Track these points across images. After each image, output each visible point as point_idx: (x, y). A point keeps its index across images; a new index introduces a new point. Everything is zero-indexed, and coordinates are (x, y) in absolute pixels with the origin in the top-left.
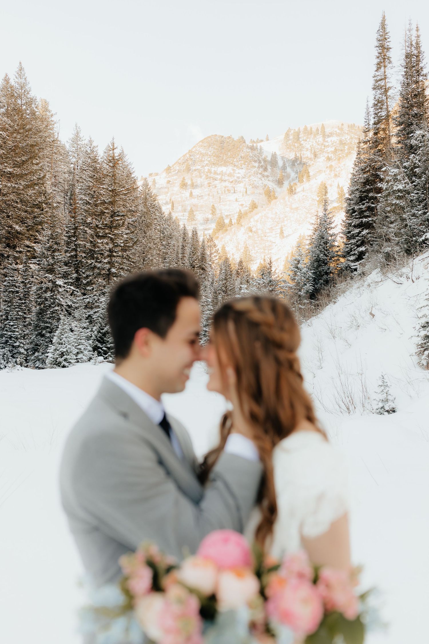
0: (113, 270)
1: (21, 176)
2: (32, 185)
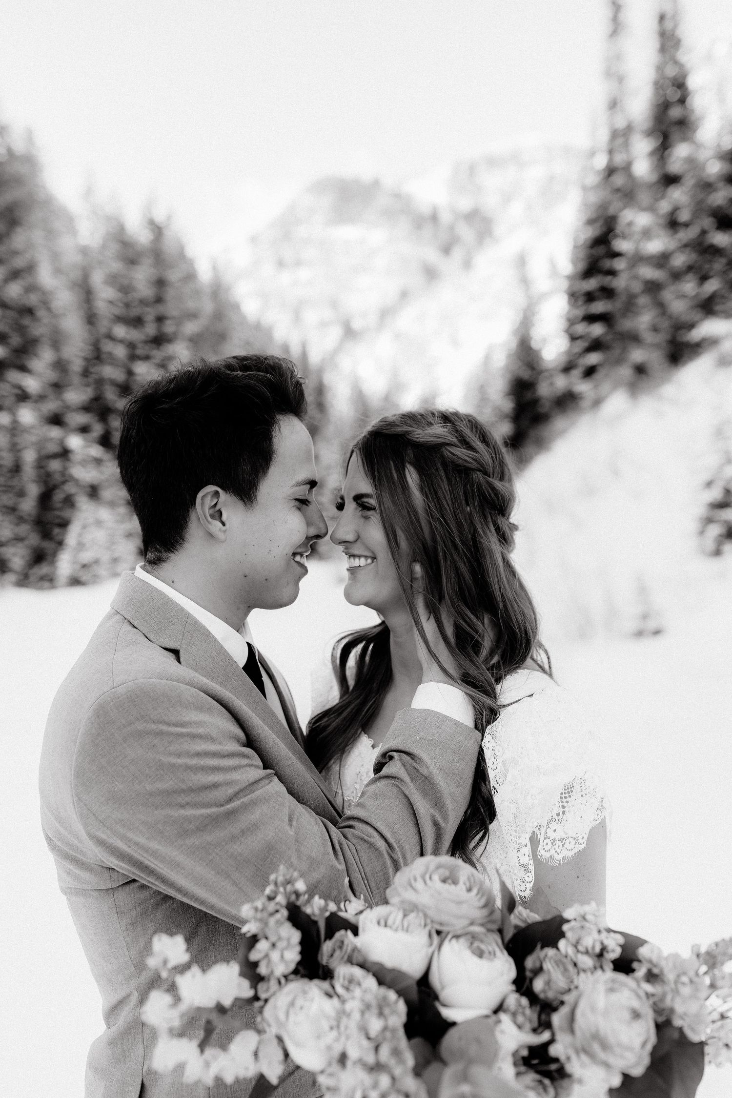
2: (15, 275)
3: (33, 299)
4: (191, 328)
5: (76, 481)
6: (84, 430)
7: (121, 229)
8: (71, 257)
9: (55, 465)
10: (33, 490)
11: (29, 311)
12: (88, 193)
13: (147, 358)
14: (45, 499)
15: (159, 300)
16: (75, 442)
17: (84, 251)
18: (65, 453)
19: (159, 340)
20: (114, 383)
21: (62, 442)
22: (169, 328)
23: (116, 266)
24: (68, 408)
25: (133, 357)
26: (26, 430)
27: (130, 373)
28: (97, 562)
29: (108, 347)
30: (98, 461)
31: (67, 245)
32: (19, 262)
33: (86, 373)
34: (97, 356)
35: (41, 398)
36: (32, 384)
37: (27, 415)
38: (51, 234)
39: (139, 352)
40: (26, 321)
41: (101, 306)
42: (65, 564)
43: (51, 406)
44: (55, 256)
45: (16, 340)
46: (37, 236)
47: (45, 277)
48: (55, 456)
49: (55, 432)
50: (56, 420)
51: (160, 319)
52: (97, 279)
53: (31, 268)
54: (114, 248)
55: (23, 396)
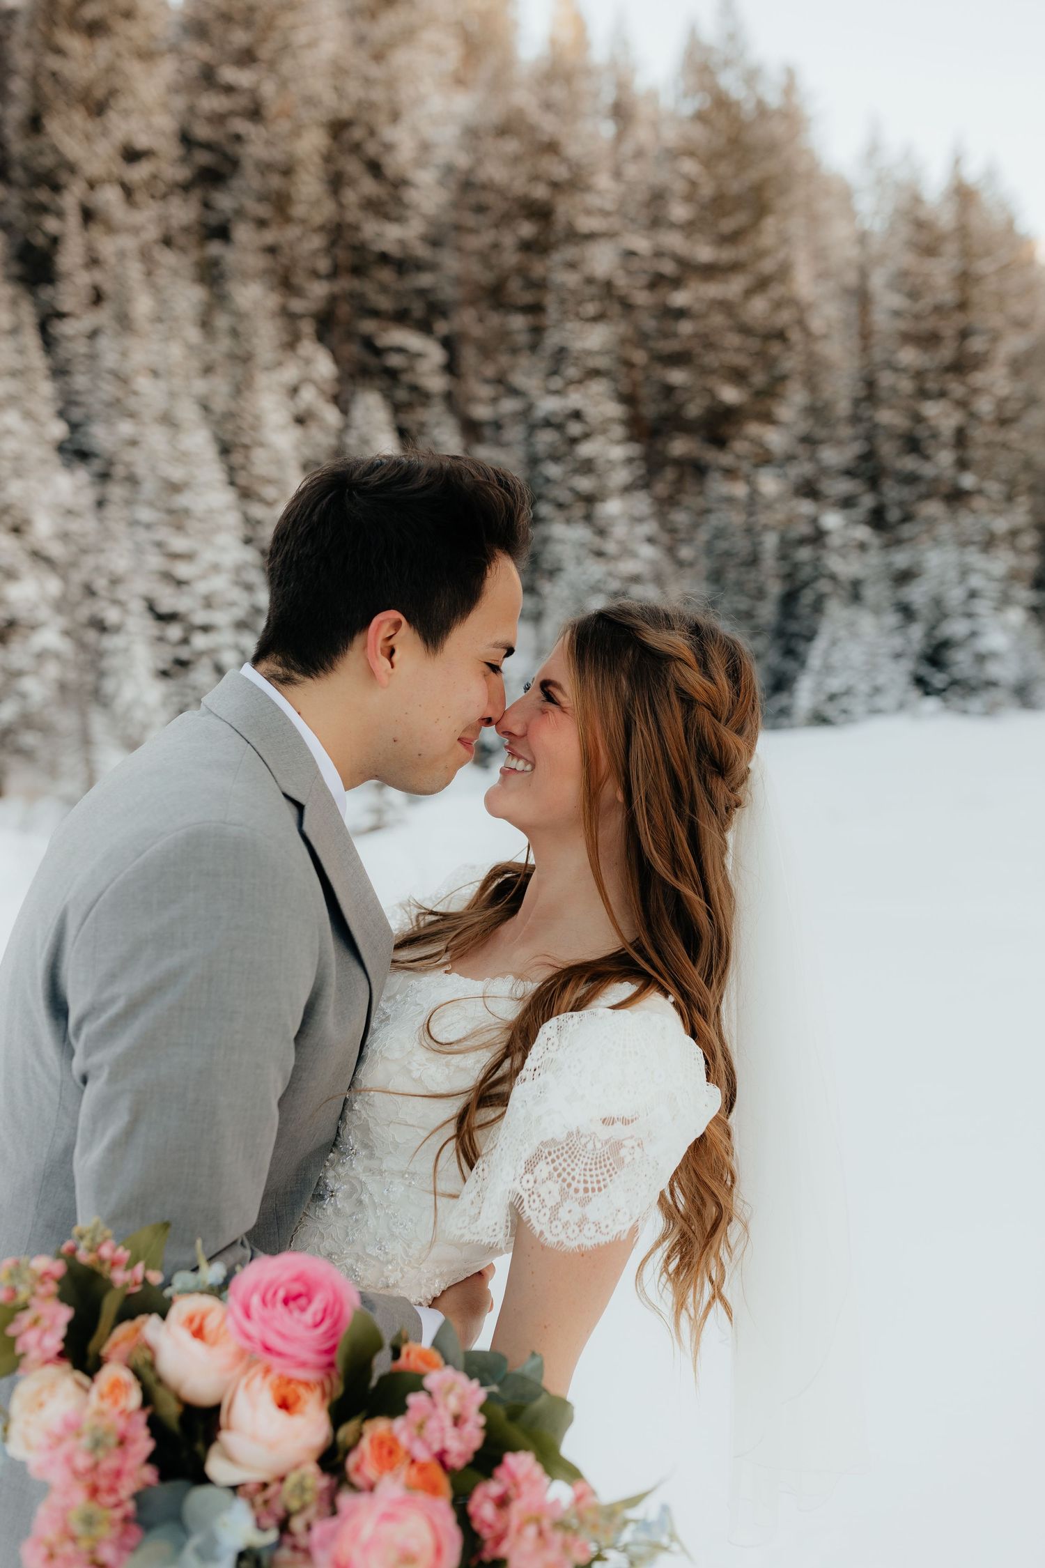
0: (968, 481)
1: (735, 267)
2: (762, 284)
3: (785, 317)
4: (1014, 344)
5: (833, 577)
6: (847, 503)
7: (917, 200)
8: (844, 250)
9: (804, 554)
10: (775, 589)
11: (780, 336)
12: (873, 150)
13: (942, 394)
14: (789, 600)
15: (962, 306)
16: (832, 520)
17: (863, 239)
18: (818, 537)
19: (961, 366)
20: (892, 433)
21: (814, 521)
22: (977, 344)
23: (908, 259)
24: (824, 471)
25: (923, 394)
26: (769, 506)
27: (918, 418)
28: (848, 692)
29: (886, 379)
30: (863, 547)
31: (839, 233)
32: (768, 266)
33: (855, 419)
34: (870, 393)
35: (790, 458)
36: (775, 439)
37: (769, 484)
38: (815, 220)
39: (931, 385)
40: (775, 348)
41: (881, 320)
42: (805, 694)
43: (803, 469)
44: (820, 254)
45: (759, 379)
46: (796, 226)
47: (804, 283)
48: (803, 541)
49: (806, 507)
50: (809, 490)
51: (964, 334)
52: (878, 280)
53: (784, 272)
54: (905, 231)
55: (765, 459)
